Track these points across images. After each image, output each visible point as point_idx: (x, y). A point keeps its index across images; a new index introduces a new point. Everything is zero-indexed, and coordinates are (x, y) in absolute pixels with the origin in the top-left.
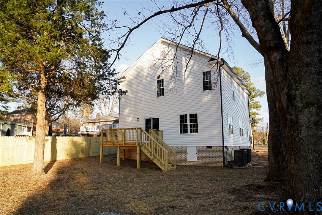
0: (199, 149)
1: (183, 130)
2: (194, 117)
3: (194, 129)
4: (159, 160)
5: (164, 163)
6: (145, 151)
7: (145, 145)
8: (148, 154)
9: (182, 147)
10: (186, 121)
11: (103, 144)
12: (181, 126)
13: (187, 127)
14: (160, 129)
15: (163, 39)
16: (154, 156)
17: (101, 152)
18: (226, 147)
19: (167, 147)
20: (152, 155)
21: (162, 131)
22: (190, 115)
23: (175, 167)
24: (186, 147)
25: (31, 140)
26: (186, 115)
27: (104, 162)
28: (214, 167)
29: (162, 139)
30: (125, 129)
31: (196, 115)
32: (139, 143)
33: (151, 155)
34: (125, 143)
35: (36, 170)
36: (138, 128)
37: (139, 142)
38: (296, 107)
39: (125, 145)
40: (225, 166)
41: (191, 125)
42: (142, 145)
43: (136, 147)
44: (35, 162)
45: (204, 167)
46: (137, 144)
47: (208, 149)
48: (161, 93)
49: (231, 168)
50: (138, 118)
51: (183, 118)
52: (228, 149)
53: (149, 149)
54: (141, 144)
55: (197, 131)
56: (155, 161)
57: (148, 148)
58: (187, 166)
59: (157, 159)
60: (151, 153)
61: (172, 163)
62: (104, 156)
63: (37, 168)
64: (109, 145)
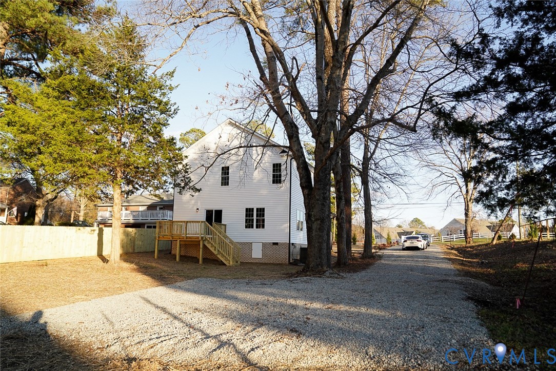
0: (264, 245)
1: (249, 225)
2: (261, 212)
3: (261, 224)
4: (224, 255)
5: (229, 258)
6: (209, 246)
7: (209, 239)
8: (212, 249)
9: (247, 243)
10: (253, 215)
11: (159, 238)
12: (246, 220)
13: (253, 222)
14: (223, 223)
15: (231, 120)
16: (218, 251)
17: (156, 247)
18: (293, 244)
19: (231, 242)
20: (217, 250)
21: (225, 225)
22: (257, 209)
23: (239, 263)
24: (251, 243)
25: (80, 231)
26: (253, 209)
27: (158, 257)
28: (279, 264)
29: (225, 232)
30: (187, 222)
31: (264, 209)
32: (202, 238)
33: (215, 250)
34: (186, 237)
35: (114, 259)
36: (202, 222)
37: (202, 236)
38: (312, 220)
39: (186, 239)
40: (290, 263)
41: (257, 220)
42: (206, 239)
43: (200, 241)
44: (113, 253)
45: (269, 264)
46: (200, 238)
47: (274, 246)
48: (225, 181)
49: (296, 265)
50: (198, 209)
51: (249, 212)
52: (295, 247)
53: (214, 244)
54: (204, 239)
55: (263, 227)
56: (219, 256)
57: (212, 242)
58: (252, 263)
59: (222, 254)
60: (215, 247)
61: (236, 258)
62: (159, 251)
63: (116, 258)
64: (167, 238)
